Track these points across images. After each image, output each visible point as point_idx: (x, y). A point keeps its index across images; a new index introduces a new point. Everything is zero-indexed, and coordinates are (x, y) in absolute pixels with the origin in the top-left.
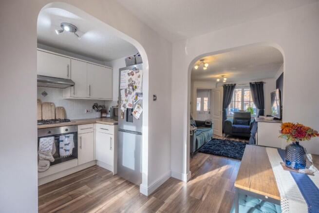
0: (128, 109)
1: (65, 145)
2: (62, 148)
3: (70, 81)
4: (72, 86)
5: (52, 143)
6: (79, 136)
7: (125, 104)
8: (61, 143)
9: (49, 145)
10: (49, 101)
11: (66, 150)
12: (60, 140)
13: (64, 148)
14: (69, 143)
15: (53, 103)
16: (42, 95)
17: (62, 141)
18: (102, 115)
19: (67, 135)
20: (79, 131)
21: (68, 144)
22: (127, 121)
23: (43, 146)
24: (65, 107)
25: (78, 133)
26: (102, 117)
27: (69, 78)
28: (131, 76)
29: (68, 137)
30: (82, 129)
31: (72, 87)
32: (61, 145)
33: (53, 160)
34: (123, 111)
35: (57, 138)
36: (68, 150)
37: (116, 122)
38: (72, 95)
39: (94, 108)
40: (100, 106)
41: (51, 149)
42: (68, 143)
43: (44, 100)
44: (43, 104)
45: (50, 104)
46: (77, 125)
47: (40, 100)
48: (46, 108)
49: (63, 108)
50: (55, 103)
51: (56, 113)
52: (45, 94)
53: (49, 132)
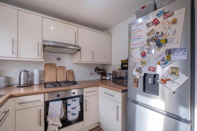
0: (145, 74)
1: (72, 108)
2: (69, 112)
3: (77, 46)
4: (79, 50)
5: (60, 107)
6: (84, 99)
7: (140, 68)
8: (68, 107)
9: (57, 109)
10: (62, 65)
11: (73, 114)
12: (68, 104)
13: (71, 112)
14: (76, 107)
15: (65, 67)
16: (57, 60)
17: (70, 105)
18: (102, 76)
19: (74, 99)
20: (85, 95)
22: (144, 91)
23: (52, 111)
24: (73, 70)
26: (102, 79)
27: (77, 44)
28: (153, 27)
29: (75, 100)
30: (87, 92)
31: (79, 52)
32: (69, 109)
33: (60, 125)
34: (138, 77)
35: (65, 101)
36: (75, 114)
37: (125, 88)
38: (79, 60)
39: (96, 71)
40: (101, 69)
41: (59, 113)
42: (74, 107)
43: (58, 64)
44: (57, 67)
45: (62, 68)
46: (83, 88)
47: (55, 65)
48: (59, 72)
49: (72, 71)
50: (66, 67)
51: (67, 75)
52: (59, 59)
53: (58, 96)
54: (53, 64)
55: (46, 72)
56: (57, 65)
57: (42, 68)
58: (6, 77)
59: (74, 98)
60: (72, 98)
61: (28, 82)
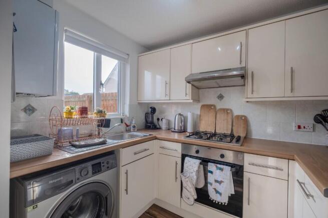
1: (216, 181)
2: (211, 184)
4: (243, 77)
8: (209, 174)
10: (226, 107)
12: (209, 169)
13: (213, 186)
15: (231, 110)
16: (217, 99)
17: (212, 172)
19: (222, 166)
21: (220, 182)
25: (245, 169)
27: (242, 65)
29: (221, 169)
30: (253, 164)
32: (210, 178)
41: (195, 177)
43: (220, 105)
44: (218, 110)
45: (227, 111)
46: (243, 152)
47: (214, 106)
48: (221, 117)
49: (245, 117)
50: (233, 109)
51: (234, 124)
52: (221, 97)
53: (197, 152)
54: (212, 105)
55: (201, 118)
56: (218, 107)
57: (198, 112)
58: (167, 120)
59: (220, 164)
60: (217, 163)
61: (181, 127)
